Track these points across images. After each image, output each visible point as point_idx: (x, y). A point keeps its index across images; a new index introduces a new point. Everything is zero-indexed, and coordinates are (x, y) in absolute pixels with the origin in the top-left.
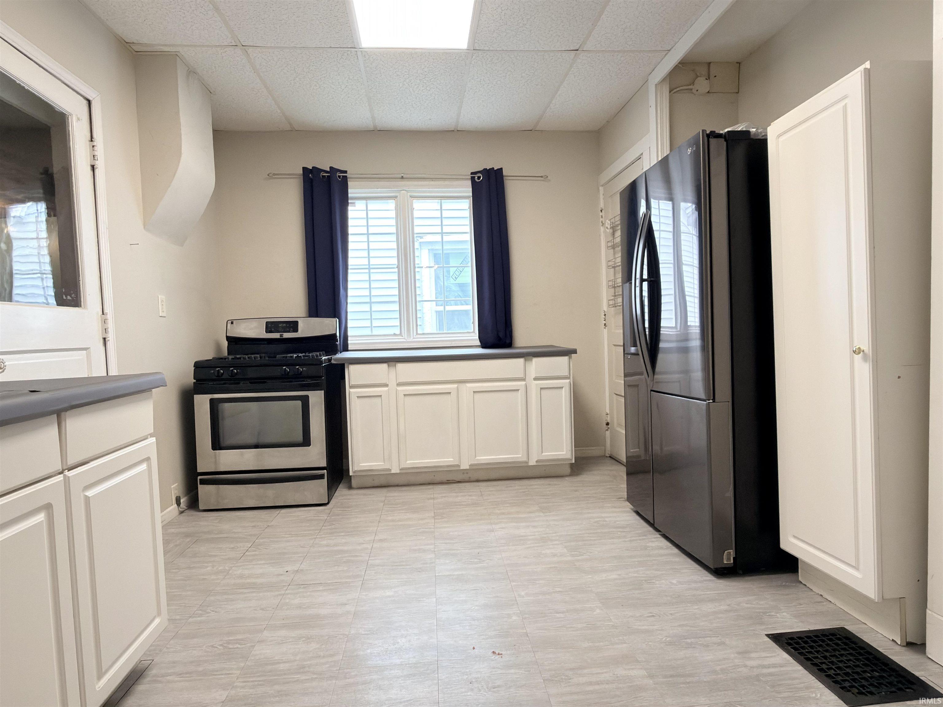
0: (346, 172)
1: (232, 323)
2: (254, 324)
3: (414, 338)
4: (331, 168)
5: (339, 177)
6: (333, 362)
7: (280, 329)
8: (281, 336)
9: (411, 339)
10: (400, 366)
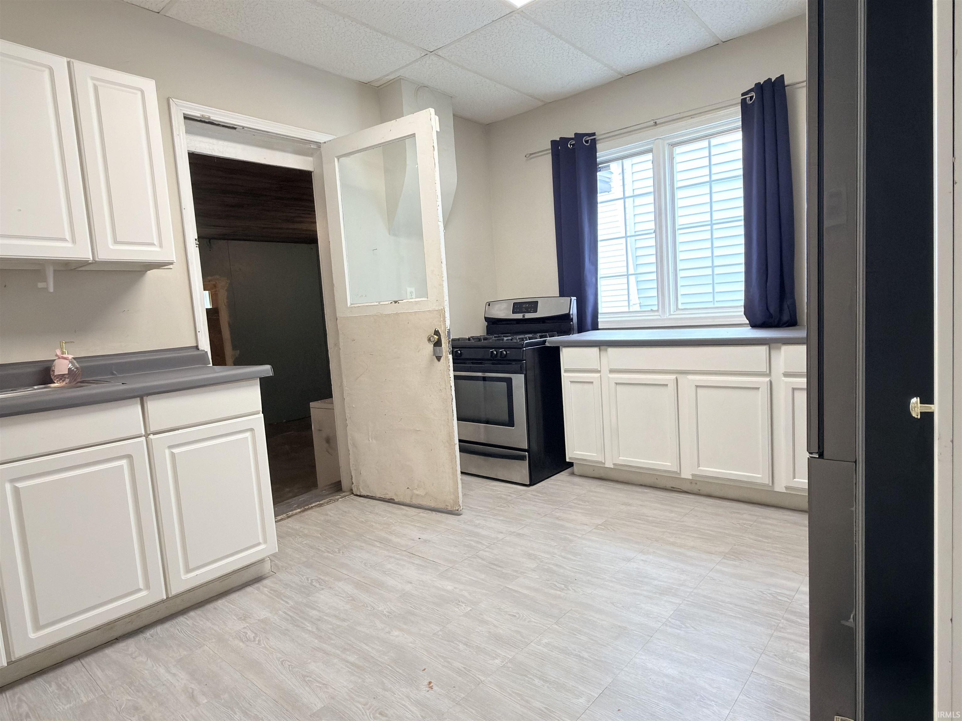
0: (594, 134)
1: (489, 305)
2: (504, 305)
3: (670, 315)
4: (576, 134)
5: (587, 142)
6: (547, 344)
7: (524, 310)
8: (524, 316)
9: (667, 315)
10: (612, 351)
